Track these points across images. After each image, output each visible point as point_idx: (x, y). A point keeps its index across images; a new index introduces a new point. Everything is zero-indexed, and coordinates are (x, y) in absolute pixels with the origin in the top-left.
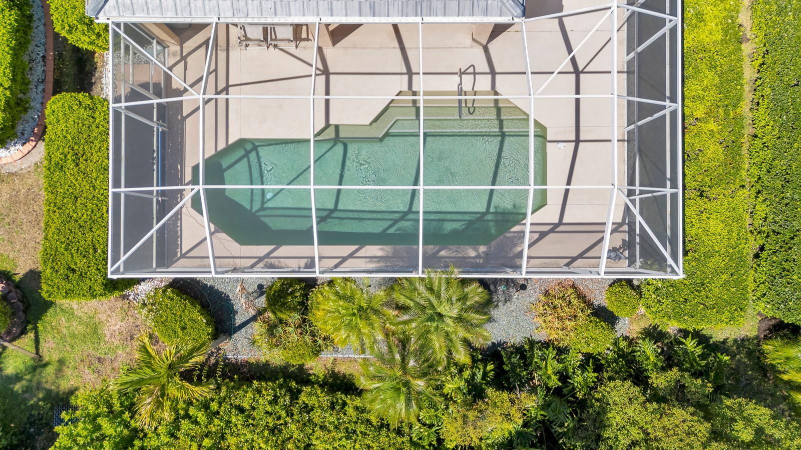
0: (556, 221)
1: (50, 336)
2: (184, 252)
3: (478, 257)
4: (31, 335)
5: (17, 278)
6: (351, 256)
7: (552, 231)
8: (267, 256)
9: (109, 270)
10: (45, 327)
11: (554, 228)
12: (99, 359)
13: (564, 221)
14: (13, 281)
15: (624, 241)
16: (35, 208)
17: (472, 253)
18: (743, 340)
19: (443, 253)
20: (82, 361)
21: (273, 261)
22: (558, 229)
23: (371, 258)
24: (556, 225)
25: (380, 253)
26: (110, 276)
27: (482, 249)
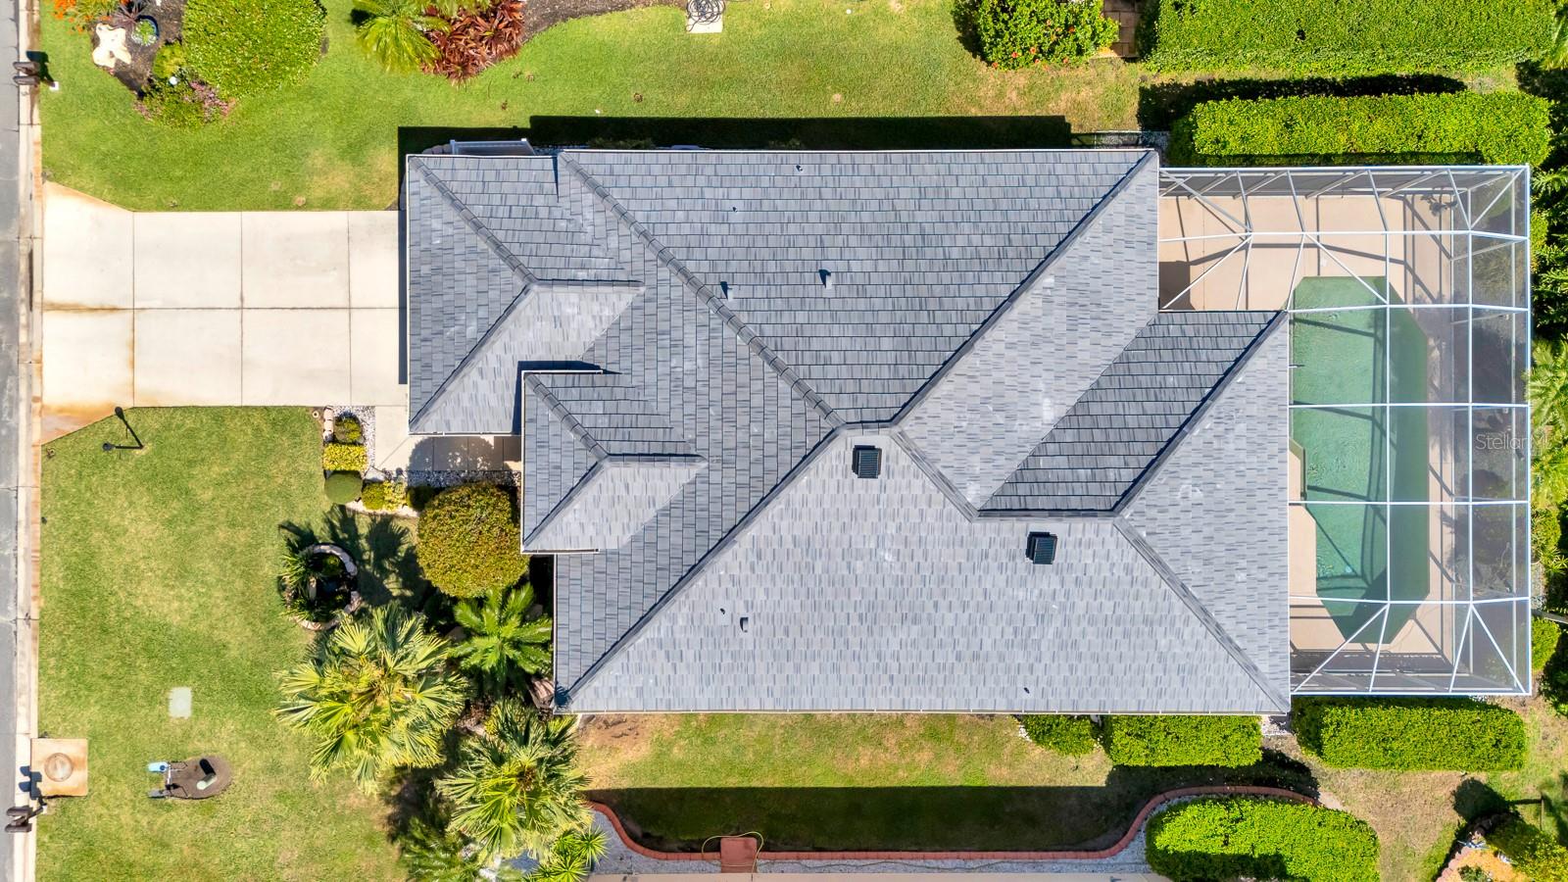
0: (1402, 267)
1: (1521, 789)
2: (1436, 651)
3: (1439, 347)
4: (1519, 808)
5: (1463, 822)
6: (1440, 479)
7: (1413, 272)
8: (1440, 565)
9: (1524, 694)
10: (1512, 794)
11: (1409, 269)
12: (1544, 738)
13: (1402, 259)
14: (1467, 825)
15: (1422, 199)
16: (1389, 805)
17: (1436, 353)
18: (1520, 79)
19: (1436, 383)
20: (1546, 756)
21: (1445, 560)
22: (1411, 265)
23: (1442, 458)
24: (1407, 267)
25: (1437, 449)
26: (1530, 694)
27: (1431, 342)
